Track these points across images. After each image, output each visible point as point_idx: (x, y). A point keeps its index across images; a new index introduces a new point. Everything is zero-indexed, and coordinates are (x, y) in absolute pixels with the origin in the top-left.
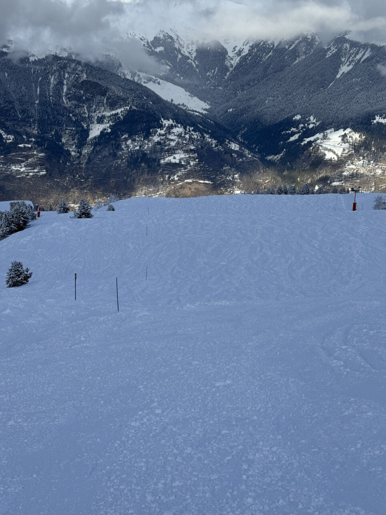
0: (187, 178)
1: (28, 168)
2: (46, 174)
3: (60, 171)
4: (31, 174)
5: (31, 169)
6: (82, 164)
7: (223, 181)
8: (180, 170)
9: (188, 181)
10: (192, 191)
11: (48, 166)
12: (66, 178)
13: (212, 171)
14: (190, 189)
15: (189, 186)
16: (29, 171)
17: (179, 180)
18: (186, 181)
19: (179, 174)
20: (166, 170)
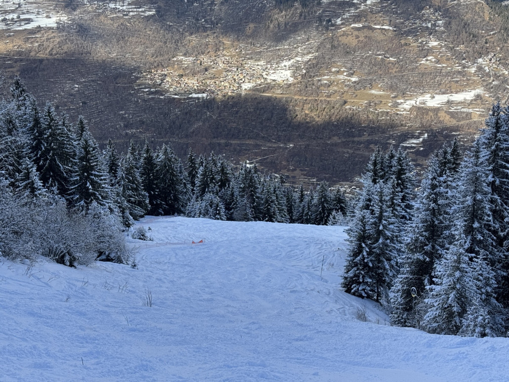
0: (354, 22)
1: (130, 7)
2: (154, 15)
3: (178, 13)
4: (131, 14)
5: (135, 8)
6: (216, 5)
7: (415, 28)
8: (348, 11)
9: (356, 25)
10: (359, 41)
11: (162, 5)
12: (185, 23)
13: (402, 13)
14: (357, 37)
15: (356, 33)
16: (130, 10)
17: (342, 24)
18: (353, 25)
19: (347, 15)
20: (327, 11)
